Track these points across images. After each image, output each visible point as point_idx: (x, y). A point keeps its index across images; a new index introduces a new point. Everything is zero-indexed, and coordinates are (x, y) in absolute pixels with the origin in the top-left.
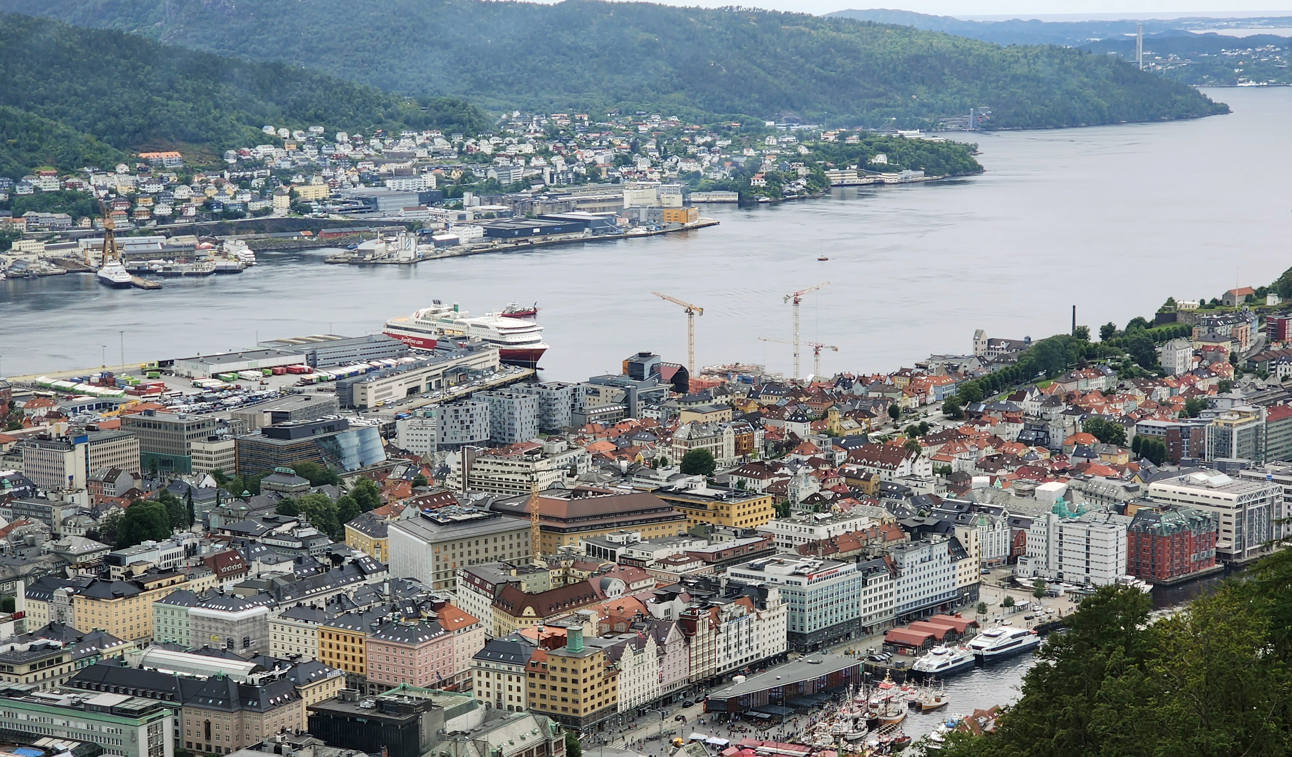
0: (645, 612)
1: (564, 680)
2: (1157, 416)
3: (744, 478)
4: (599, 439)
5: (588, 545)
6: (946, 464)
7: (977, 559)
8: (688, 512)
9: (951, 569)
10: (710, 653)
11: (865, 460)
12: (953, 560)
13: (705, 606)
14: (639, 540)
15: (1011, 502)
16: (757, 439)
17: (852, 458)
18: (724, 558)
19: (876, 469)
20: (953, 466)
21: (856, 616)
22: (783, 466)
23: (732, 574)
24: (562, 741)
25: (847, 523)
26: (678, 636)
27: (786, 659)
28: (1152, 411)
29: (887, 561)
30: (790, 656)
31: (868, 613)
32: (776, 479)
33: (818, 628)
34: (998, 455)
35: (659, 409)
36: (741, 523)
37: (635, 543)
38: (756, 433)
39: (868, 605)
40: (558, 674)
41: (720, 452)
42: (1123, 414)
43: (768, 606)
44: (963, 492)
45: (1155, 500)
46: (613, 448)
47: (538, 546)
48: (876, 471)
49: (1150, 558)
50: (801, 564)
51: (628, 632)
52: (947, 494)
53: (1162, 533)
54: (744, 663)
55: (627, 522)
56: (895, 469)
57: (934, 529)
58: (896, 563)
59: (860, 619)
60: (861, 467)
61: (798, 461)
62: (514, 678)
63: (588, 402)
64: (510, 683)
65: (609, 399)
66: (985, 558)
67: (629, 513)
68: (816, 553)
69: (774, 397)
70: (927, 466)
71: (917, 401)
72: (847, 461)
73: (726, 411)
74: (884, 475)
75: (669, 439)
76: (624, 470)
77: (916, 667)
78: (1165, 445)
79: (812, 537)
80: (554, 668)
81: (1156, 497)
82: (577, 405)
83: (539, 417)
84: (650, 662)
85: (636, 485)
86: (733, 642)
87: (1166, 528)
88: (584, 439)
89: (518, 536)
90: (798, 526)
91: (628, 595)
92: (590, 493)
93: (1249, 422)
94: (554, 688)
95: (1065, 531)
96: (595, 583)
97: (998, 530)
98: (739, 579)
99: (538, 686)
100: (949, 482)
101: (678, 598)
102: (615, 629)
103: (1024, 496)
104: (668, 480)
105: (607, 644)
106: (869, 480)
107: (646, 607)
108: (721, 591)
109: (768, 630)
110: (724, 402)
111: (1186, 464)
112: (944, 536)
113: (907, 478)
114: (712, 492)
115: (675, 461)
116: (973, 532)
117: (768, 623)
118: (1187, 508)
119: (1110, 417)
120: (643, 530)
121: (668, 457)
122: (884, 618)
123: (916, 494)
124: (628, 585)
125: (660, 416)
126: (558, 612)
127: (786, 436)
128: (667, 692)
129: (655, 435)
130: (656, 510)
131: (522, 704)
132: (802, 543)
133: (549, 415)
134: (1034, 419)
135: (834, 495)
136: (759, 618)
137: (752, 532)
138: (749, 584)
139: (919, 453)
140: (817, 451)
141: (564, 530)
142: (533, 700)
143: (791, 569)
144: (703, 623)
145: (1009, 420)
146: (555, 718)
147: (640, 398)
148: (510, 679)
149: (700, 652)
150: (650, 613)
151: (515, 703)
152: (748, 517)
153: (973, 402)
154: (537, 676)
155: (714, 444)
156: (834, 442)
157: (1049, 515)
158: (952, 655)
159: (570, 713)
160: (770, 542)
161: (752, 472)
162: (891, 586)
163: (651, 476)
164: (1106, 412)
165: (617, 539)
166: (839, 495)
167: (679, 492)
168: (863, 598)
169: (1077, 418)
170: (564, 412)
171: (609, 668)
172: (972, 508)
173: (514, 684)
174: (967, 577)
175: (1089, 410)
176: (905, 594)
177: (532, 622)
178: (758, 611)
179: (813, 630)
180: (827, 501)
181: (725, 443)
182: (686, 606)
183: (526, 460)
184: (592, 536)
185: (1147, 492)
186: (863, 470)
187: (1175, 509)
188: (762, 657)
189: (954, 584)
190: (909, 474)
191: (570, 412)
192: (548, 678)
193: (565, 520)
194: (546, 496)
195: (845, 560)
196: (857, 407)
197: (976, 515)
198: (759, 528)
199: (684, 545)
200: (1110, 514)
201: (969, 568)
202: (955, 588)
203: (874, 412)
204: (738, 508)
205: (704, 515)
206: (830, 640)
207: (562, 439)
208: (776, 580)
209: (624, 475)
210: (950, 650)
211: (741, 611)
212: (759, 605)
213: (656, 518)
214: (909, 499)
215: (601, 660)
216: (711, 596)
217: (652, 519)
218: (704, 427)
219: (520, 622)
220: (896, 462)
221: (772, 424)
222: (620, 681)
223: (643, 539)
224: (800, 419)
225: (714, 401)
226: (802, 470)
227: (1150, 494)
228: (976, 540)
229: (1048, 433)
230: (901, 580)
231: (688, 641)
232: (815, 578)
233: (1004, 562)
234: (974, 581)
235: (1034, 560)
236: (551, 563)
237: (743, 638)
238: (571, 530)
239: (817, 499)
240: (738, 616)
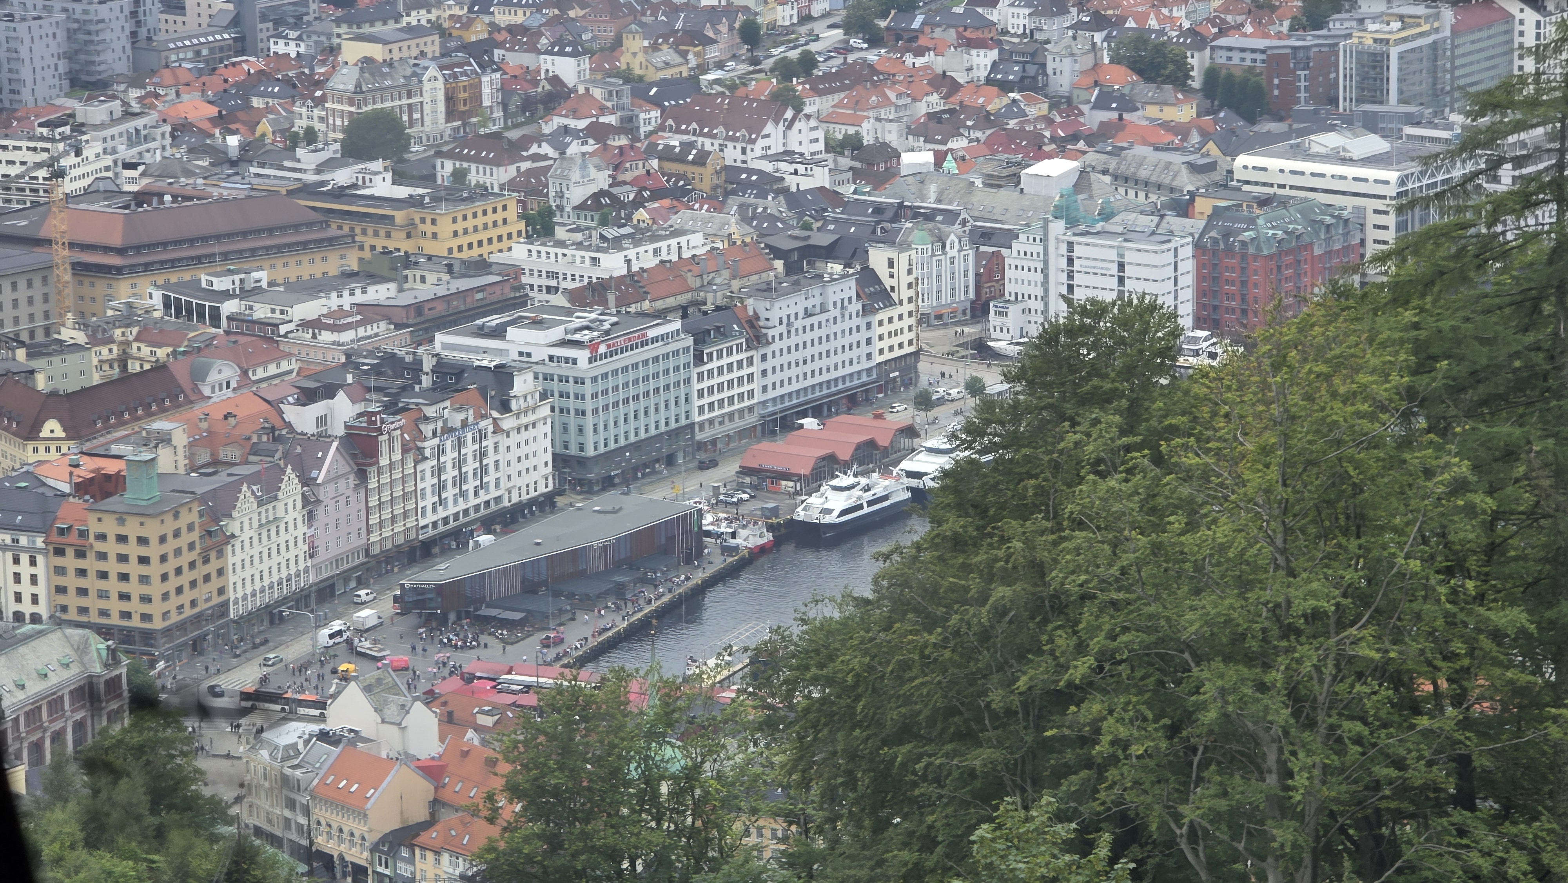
0: (278, 423)
1: (123, 558)
2: (1249, 29)
3: (465, 165)
4: (185, 97)
5: (166, 298)
6: (852, 130)
7: (912, 307)
8: (358, 230)
9: (863, 327)
10: (405, 497)
11: (694, 125)
12: (867, 311)
13: (392, 408)
14: (264, 284)
15: (974, 199)
16: (486, 91)
17: (670, 122)
18: (428, 314)
19: (717, 143)
20: (864, 134)
21: (683, 422)
22: (539, 138)
23: (445, 346)
24: (119, 676)
25: (663, 245)
26: (343, 466)
27: (553, 505)
28: (1239, 19)
29: (741, 315)
30: (560, 501)
31: (707, 416)
32: (525, 166)
33: (612, 446)
34: (951, 111)
35: (299, 38)
36: (460, 248)
37: (257, 291)
38: (485, 79)
39: (706, 400)
40: (112, 547)
41: (416, 116)
42: (1186, 25)
43: (514, 405)
44: (885, 181)
45: (1246, 188)
46: (213, 111)
47: (69, 302)
48: (716, 147)
49: (1238, 298)
50: (578, 323)
51: (246, 462)
52: (853, 187)
53: (1259, 249)
54: (472, 515)
55: (240, 252)
56: (753, 142)
57: (830, 252)
58: (758, 318)
59: (692, 426)
60: (685, 138)
61: (566, 130)
62: (24, 558)
63: (163, 26)
64: (17, 569)
65: (205, 20)
66: (926, 306)
67: (244, 234)
68: (604, 303)
69: (520, 12)
70: (814, 135)
71: (795, 12)
72: (662, 128)
73: (429, 39)
74: (732, 155)
75: (318, 93)
76: (234, 154)
77: (800, 514)
78: (1264, 83)
79: (597, 274)
80: (102, 537)
81: (1248, 183)
82: (143, 33)
83: (69, 56)
84: (290, 518)
85: (256, 181)
86: (449, 474)
87: (1268, 239)
88: (157, 96)
89: (30, 284)
90: (568, 252)
91: (244, 391)
92: (167, 198)
93: (1421, 35)
94: (104, 575)
95: (1078, 251)
96: (180, 371)
97: (952, 253)
98: (458, 355)
99: (71, 572)
100: (857, 165)
101: (341, 395)
102: (221, 457)
103: (1000, 186)
104: (319, 170)
105: (204, 486)
106: (704, 164)
107: (281, 413)
108: (424, 378)
109: (515, 452)
110: (424, 22)
111: (1303, 116)
112: (847, 265)
113: (776, 158)
114: (402, 192)
115: (331, 135)
116: (904, 257)
117: (515, 438)
118: (1306, 200)
119: (1162, 32)
120: (273, 267)
121: (319, 126)
122: (739, 424)
123: (794, 189)
124: (245, 373)
125: (302, 50)
126: (108, 428)
127: (544, 83)
128: (325, 575)
129: (294, 86)
130: (296, 227)
131: (42, 609)
132: (577, 284)
133: (88, 53)
134: (1016, 40)
135: (639, 194)
136: (497, 430)
137: (481, 266)
138: (477, 363)
139: (798, 109)
140: (603, 110)
141: (119, 270)
142: (62, 600)
143: (557, 333)
144: (391, 440)
145: (971, 44)
146: (105, 632)
147: (264, 18)
148: (16, 561)
149: (386, 497)
150: (289, 425)
151: (27, 608)
152: (474, 238)
153: (900, 10)
154: (70, 552)
155: (405, 101)
156: (636, 94)
157: (1046, 221)
158: (867, 489)
159: (136, 622)
160: (516, 284)
161: (479, 153)
162: (750, 361)
163: (287, 164)
164: (1153, 23)
165: (221, 284)
166: (646, 194)
167: (340, 193)
168: (697, 386)
169: (1098, 37)
170: (117, 45)
171: (209, 533)
172: (901, 211)
173: (25, 569)
174: (895, 341)
175: (1123, 20)
176: (778, 377)
177: (58, 449)
178: (495, 414)
179: (602, 449)
180: (622, 205)
181: (427, 97)
182: (360, 408)
183: (42, 138)
184: (174, 279)
185: (1230, 172)
186: (691, 145)
187: (1284, 202)
188: (506, 503)
189: (869, 356)
190: (781, 149)
191: (128, 47)
192: (91, 555)
193: (121, 251)
194: (83, 206)
195: (662, 315)
196: (679, 25)
197: (909, 225)
198: (495, 258)
199: (352, 294)
200: (1162, 216)
201: (897, 325)
202: (872, 364)
203: (711, 34)
204: (455, 220)
205: (388, 235)
206: (635, 469)
207: (114, 97)
208: (529, 355)
209: (233, 164)
210: (864, 481)
211: (463, 416)
212: (497, 403)
213: (297, 244)
214: (781, 198)
215: (194, 517)
216: (404, 389)
217: (290, 245)
218: (386, 70)
219: (35, 450)
220: (755, 129)
221: (516, 59)
222: (233, 557)
223: (271, 284)
224: (568, 49)
225: (405, 20)
226: (574, 148)
227: (1236, 176)
228: (910, 272)
229: (1044, 66)
230: (768, 351)
231: (362, 475)
232: (602, 349)
233: (964, 313)
234: (908, 350)
235: (1020, 306)
236: (95, 332)
237: (470, 467)
238: (132, 270)
239: (605, 201)
240: (458, 424)
